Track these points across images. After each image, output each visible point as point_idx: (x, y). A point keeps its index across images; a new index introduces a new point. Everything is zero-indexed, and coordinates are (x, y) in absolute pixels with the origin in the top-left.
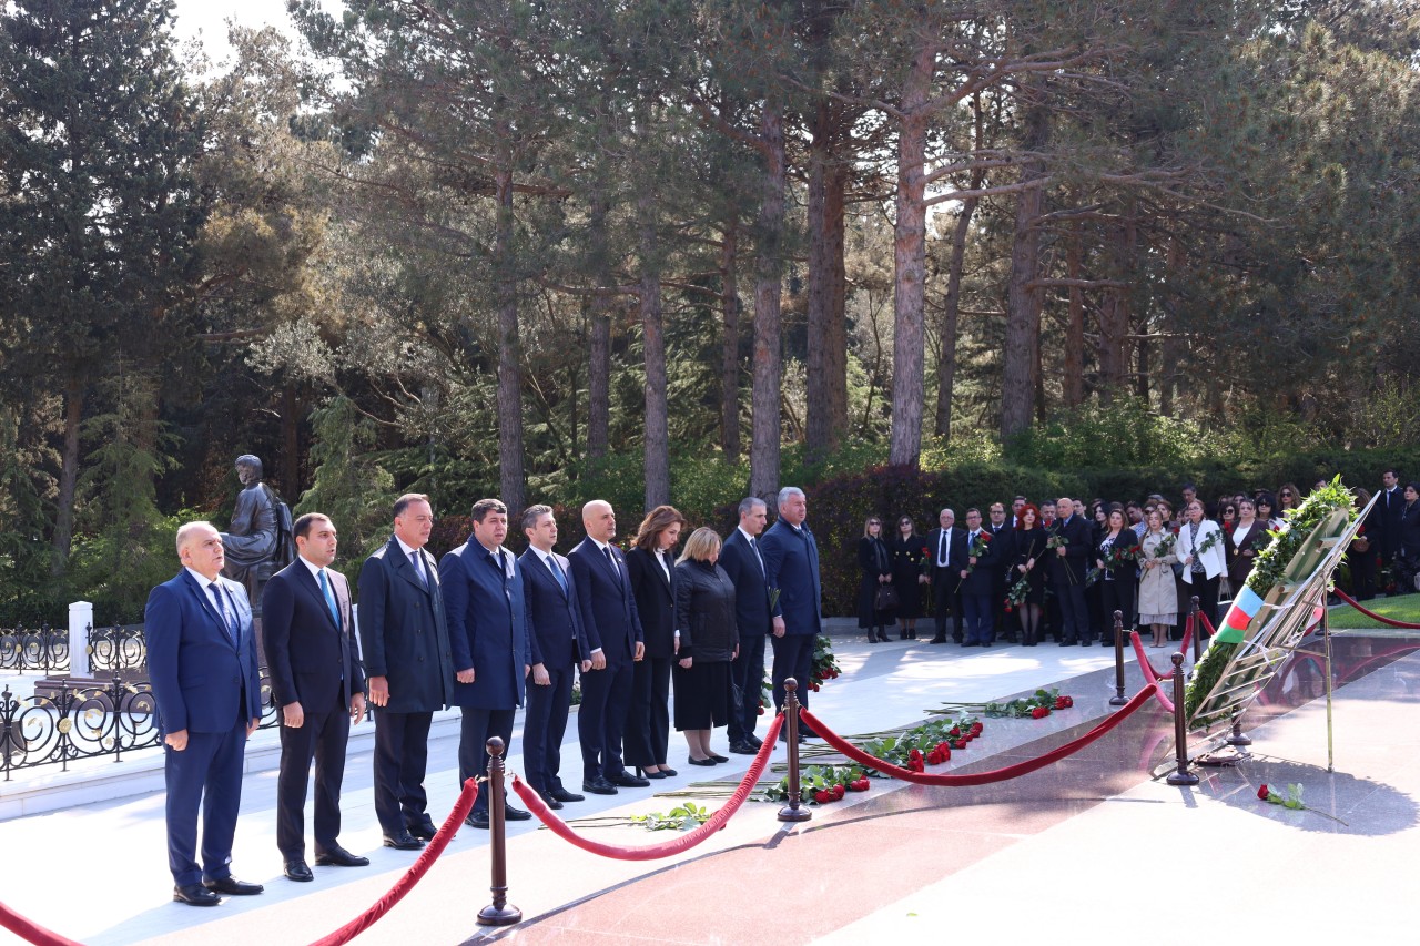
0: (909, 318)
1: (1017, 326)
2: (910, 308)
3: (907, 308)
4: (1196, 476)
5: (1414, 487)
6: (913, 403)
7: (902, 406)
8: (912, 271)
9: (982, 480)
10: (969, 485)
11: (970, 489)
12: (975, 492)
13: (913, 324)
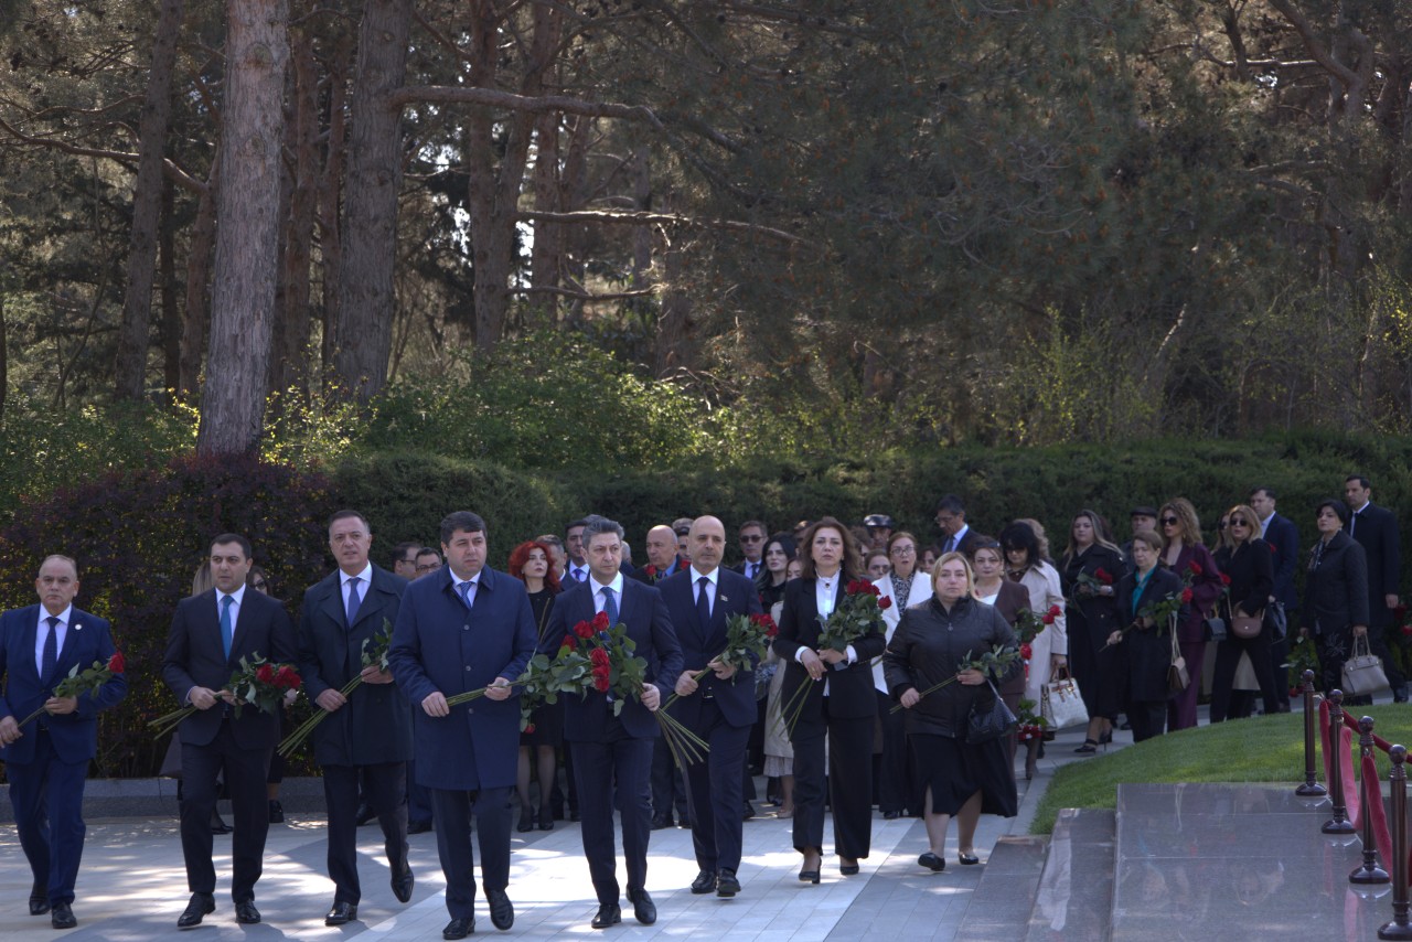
0: (255, 145)
1: (372, 178)
2: (258, 123)
3: (252, 122)
4: (766, 491)
5: (1335, 509)
6: (258, 324)
7: (236, 329)
8: (266, 46)
9: (430, 488)
10: (402, 498)
11: (404, 507)
12: (415, 513)
13: (263, 158)
